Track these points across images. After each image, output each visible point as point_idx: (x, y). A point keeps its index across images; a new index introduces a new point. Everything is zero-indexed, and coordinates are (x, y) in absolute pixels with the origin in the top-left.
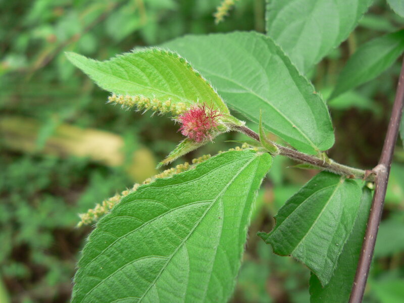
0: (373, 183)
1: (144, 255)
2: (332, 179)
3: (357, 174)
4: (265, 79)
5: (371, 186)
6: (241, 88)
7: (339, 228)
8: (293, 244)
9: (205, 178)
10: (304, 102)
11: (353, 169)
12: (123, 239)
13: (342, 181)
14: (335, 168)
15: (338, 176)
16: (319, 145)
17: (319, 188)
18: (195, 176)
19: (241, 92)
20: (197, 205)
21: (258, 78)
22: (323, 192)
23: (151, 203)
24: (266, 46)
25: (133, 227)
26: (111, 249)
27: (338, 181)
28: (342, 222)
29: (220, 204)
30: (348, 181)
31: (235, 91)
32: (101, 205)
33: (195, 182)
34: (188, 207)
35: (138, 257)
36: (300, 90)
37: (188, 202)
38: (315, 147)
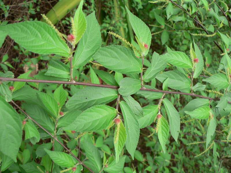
0: (70, 81)
1: (41, 34)
2: (68, 71)
3: (71, 76)
4: (88, 50)
5: (70, 80)
6: (85, 45)
7: (58, 74)
8: (52, 65)
9: (60, 42)
10: (85, 60)
11: (72, 75)
12: (43, 29)
13: (69, 73)
14: (71, 71)
15: (70, 72)
16: (75, 65)
17: (66, 68)
18: (60, 40)
19: (84, 45)
20: (54, 43)
21: (89, 48)
22: (65, 69)
23: (52, 33)
24: (97, 48)
25: (46, 30)
26: (40, 27)
27: (68, 72)
28: (59, 75)
29: (56, 47)
30: (69, 74)
31: (84, 43)
32: (48, 19)
33: (59, 41)
34: (53, 41)
35: (40, 33)
36: (87, 59)
37: (54, 40)
38: (74, 65)
